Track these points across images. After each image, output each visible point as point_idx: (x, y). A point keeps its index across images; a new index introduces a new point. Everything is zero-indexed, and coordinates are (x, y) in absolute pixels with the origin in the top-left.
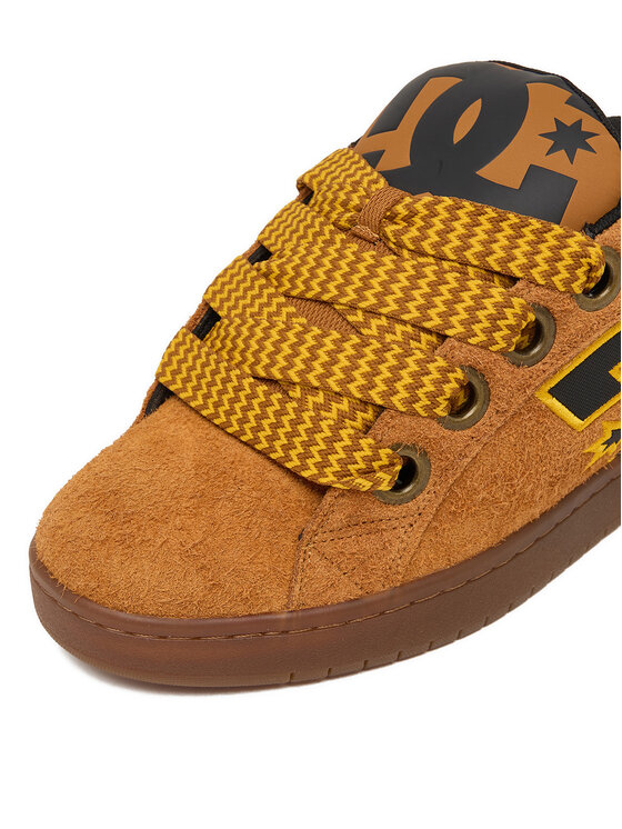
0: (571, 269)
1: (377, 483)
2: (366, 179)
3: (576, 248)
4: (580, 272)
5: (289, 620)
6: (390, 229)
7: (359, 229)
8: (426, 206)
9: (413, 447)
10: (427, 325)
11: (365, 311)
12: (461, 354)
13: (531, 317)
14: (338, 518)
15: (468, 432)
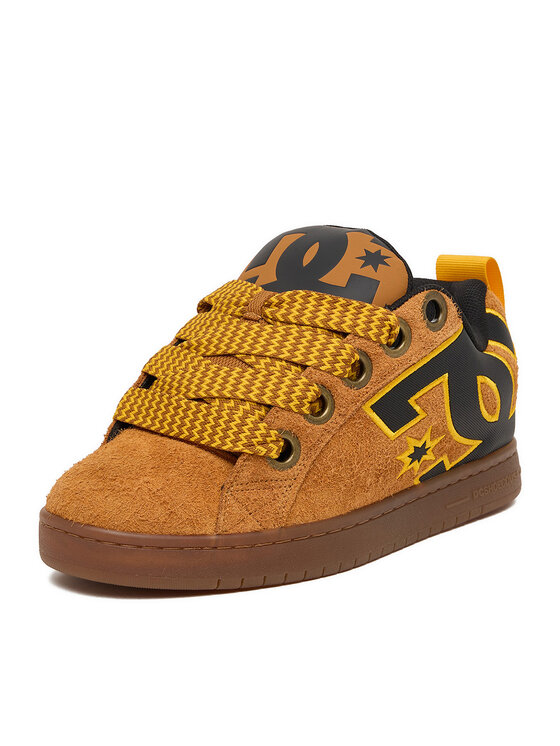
0: (380, 327)
1: (270, 450)
2: (249, 290)
3: (381, 315)
4: (384, 330)
5: (217, 541)
6: (268, 311)
7: (247, 315)
8: (289, 296)
9: (289, 433)
10: (295, 360)
11: (256, 355)
12: (317, 376)
13: (357, 357)
14: (246, 474)
15: (323, 426)
